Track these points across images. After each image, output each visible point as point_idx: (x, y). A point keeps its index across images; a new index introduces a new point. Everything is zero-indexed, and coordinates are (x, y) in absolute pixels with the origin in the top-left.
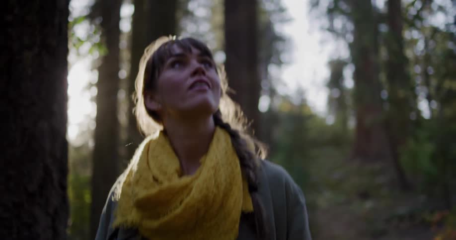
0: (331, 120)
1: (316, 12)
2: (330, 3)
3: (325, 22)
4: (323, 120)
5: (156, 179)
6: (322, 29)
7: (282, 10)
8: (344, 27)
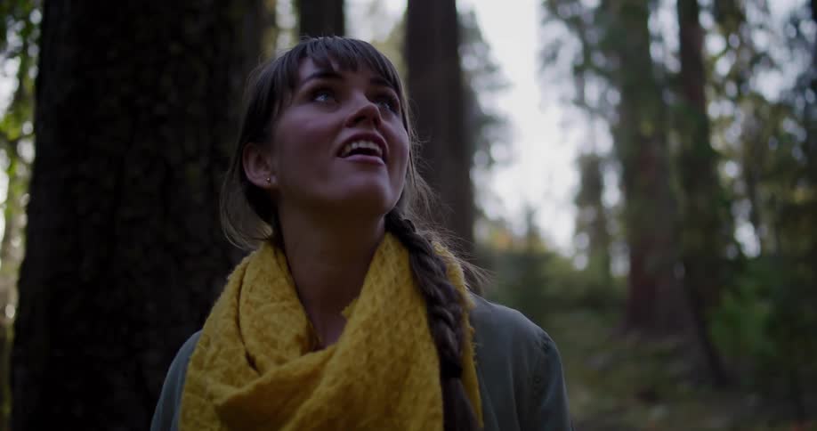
0: (581, 263)
1: (551, 71)
2: (576, 57)
3: (569, 89)
4: (568, 263)
5: (251, 361)
6: (563, 100)
7: (491, 69)
8: (603, 97)
